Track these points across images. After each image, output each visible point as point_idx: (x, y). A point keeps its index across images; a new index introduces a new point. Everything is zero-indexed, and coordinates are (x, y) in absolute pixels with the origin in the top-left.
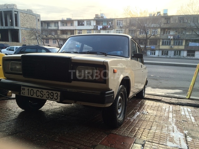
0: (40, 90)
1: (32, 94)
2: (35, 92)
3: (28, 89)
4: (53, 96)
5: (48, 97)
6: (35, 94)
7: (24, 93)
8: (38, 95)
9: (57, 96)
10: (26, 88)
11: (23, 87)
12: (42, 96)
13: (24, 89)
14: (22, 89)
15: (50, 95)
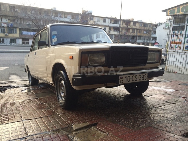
0: (135, 75)
1: (129, 81)
2: (131, 78)
3: (126, 77)
4: (144, 77)
5: (140, 79)
6: (131, 80)
7: (122, 81)
8: (133, 80)
9: (146, 77)
10: (124, 77)
11: (121, 76)
12: (136, 79)
13: (122, 78)
14: (120, 78)
15: (141, 77)
